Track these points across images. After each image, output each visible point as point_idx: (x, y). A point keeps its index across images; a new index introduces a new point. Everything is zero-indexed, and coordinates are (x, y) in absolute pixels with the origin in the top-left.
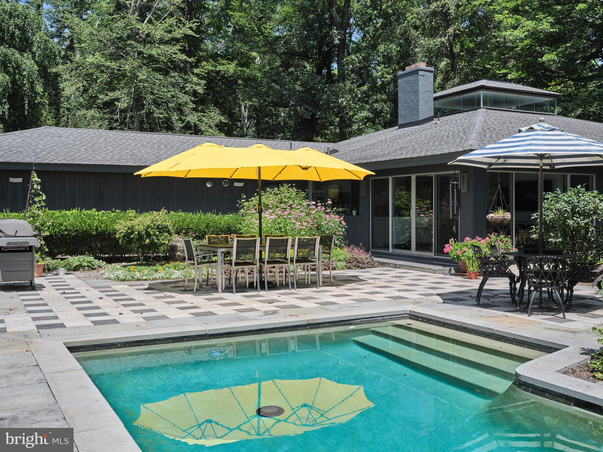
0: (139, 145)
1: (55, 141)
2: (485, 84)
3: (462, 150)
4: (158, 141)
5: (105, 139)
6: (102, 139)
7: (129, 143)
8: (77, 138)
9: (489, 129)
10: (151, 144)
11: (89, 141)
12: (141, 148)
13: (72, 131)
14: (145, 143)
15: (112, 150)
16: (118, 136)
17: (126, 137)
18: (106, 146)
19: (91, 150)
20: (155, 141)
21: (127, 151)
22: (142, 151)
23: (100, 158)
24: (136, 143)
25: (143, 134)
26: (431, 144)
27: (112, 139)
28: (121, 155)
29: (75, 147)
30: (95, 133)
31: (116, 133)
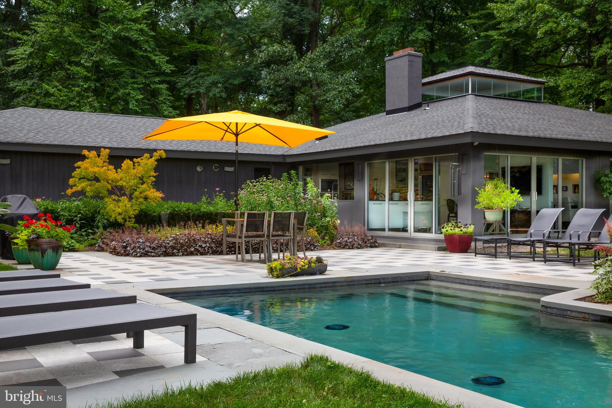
0: (125, 128)
1: (38, 122)
2: (474, 70)
3: (463, 132)
4: (143, 125)
5: (88, 121)
6: (86, 121)
7: (115, 126)
8: (60, 120)
9: (483, 114)
10: (137, 127)
11: (74, 123)
12: (129, 131)
13: (52, 112)
14: (131, 126)
15: (99, 132)
16: (100, 118)
17: (110, 120)
18: (92, 128)
19: (78, 132)
20: (141, 124)
21: (115, 134)
22: (130, 134)
23: (90, 140)
24: (122, 126)
25: (126, 118)
26: (428, 128)
27: (96, 122)
28: (111, 138)
29: (62, 129)
30: (76, 115)
31: (98, 116)
